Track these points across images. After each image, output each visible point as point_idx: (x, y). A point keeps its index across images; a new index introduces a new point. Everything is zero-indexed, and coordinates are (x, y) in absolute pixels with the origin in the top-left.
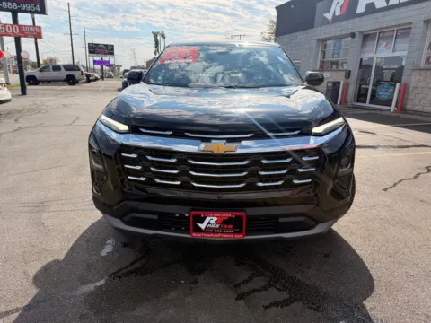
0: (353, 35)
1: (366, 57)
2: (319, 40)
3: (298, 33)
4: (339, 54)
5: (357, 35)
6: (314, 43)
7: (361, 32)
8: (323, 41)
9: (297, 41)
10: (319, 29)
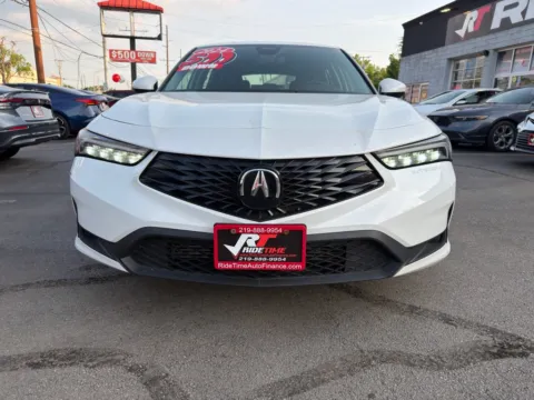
0: (486, 53)
1: (501, 76)
2: (450, 60)
3: (426, 53)
4: (472, 74)
5: (491, 52)
6: (444, 63)
7: (495, 50)
8: (454, 61)
9: (426, 61)
10: (450, 47)
